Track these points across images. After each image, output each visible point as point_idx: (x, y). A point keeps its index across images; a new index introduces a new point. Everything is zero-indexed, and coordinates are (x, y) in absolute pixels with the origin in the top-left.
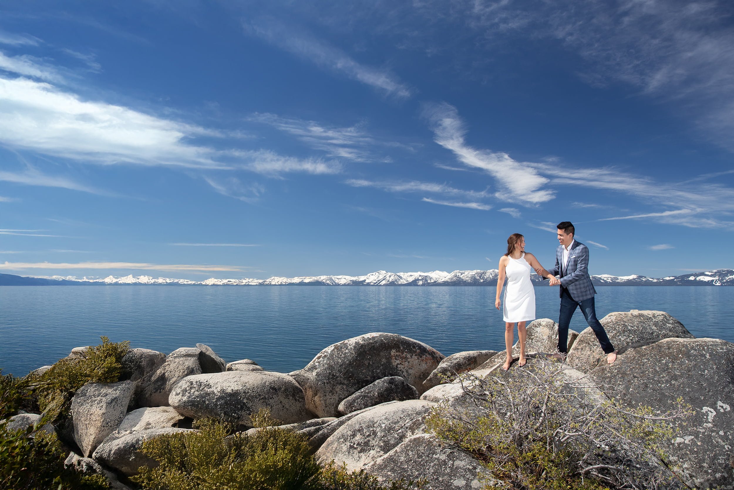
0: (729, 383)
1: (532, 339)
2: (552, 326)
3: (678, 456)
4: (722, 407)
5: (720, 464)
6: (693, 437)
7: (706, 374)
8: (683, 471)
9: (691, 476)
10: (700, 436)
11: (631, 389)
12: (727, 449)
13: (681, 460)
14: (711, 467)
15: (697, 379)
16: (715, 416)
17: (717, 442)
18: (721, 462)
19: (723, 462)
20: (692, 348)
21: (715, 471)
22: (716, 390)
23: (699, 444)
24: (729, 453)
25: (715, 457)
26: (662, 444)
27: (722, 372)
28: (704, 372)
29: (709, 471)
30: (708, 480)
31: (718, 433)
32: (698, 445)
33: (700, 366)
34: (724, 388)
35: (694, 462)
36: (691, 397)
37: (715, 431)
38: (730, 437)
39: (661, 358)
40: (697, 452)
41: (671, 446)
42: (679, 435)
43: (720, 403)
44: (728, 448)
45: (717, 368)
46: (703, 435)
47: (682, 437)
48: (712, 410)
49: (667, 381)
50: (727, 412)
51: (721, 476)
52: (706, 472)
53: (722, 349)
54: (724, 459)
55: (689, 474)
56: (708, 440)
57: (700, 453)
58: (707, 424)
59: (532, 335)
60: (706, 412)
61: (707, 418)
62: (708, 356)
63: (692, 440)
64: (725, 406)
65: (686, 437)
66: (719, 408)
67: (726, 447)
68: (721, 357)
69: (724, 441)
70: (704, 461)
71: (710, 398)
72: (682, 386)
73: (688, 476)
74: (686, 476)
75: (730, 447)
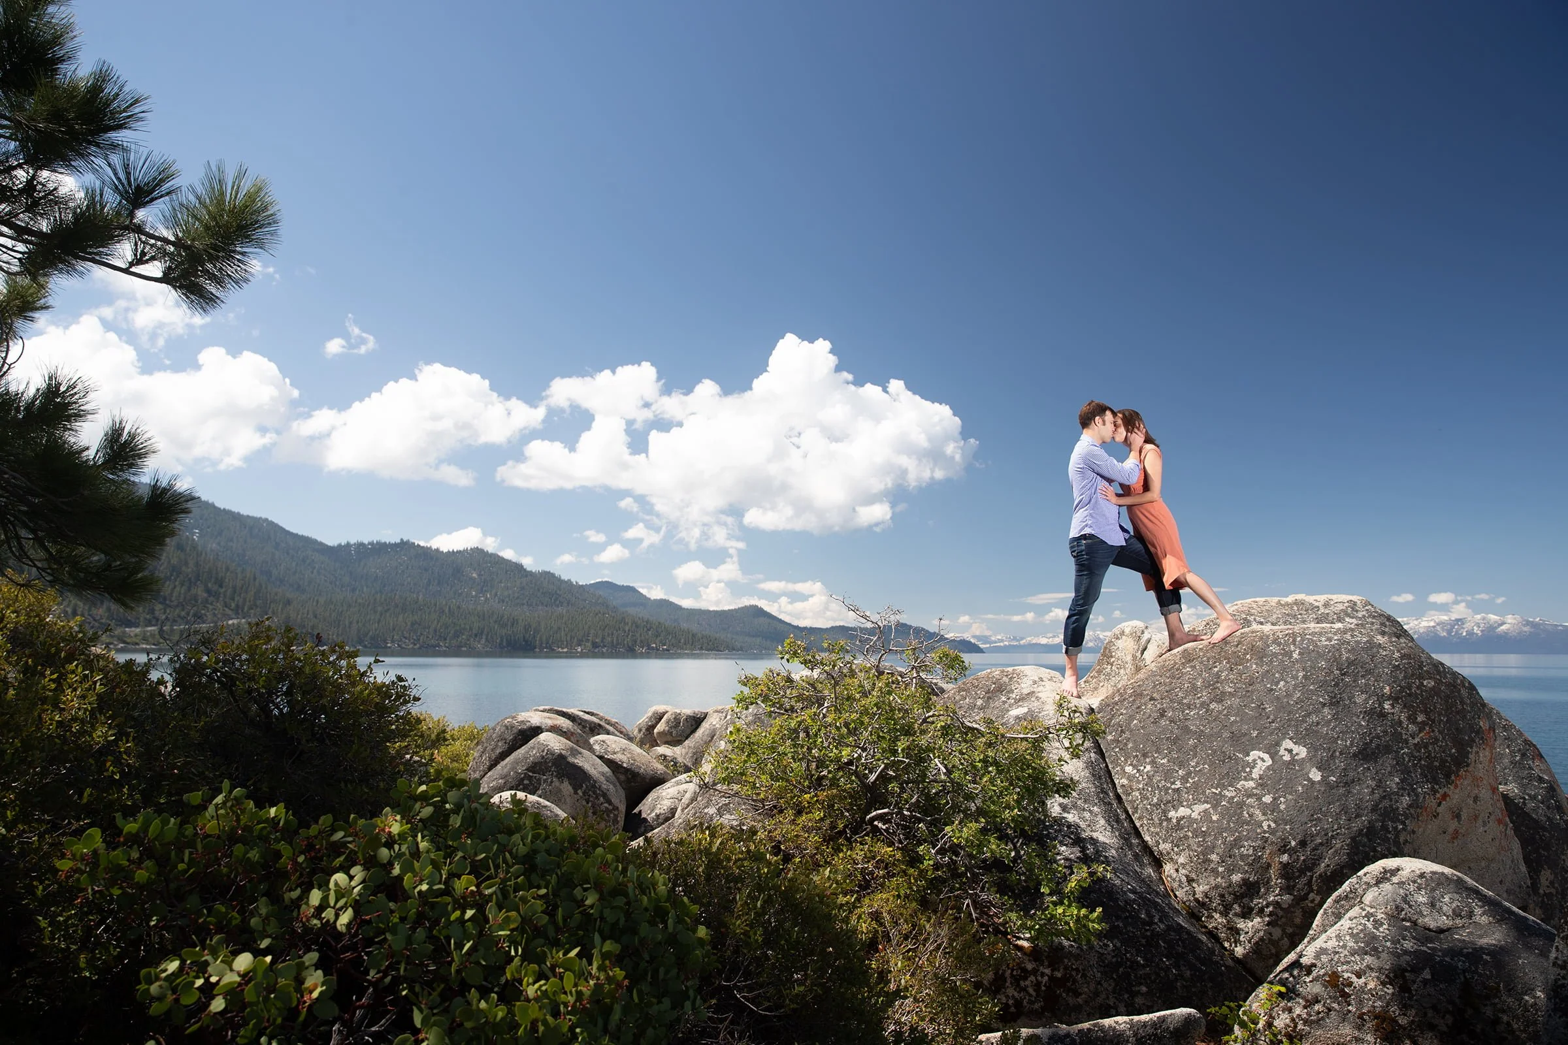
0: (1324, 705)
1: (1112, 665)
2: (1139, 634)
3: (1172, 842)
4: (1290, 751)
5: (1242, 857)
6: (1208, 806)
7: (1280, 689)
8: (1177, 871)
9: (1190, 881)
10: (1223, 803)
11: (1135, 722)
12: (1266, 828)
13: (1176, 849)
14: (1223, 862)
15: (1258, 699)
16: (1268, 768)
17: (1251, 816)
18: (1245, 852)
19: (1251, 852)
20: (1276, 641)
21: (1230, 871)
22: (1288, 720)
23: (1215, 818)
24: (1267, 835)
25: (1237, 843)
26: (1152, 819)
27: (1313, 683)
28: (1277, 684)
29: (1220, 869)
30: (1216, 887)
31: (1259, 799)
32: (1211, 821)
33: (1273, 675)
34: (1309, 715)
35: (1196, 851)
36: (1233, 733)
37: (1256, 795)
38: (1282, 807)
39: (1215, 662)
40: (1204, 834)
41: (1165, 824)
42: (1185, 803)
43: (1288, 744)
44: (1269, 826)
45: (1305, 677)
46: (1228, 802)
47: (1189, 806)
48: (1266, 756)
49: (1203, 704)
50: (1297, 760)
51: (1243, 879)
52: (1214, 871)
53: (1330, 639)
54: (1254, 847)
55: (1187, 876)
56: (1235, 811)
57: (1210, 835)
58: (1245, 783)
59: (1112, 657)
60: (1254, 761)
61: (1251, 771)
62: (1295, 656)
63: (1205, 811)
64: (1296, 749)
65: (1195, 807)
66: (1282, 752)
67: (1265, 825)
68: (1321, 656)
69: (1264, 814)
70: (1212, 849)
71: (1271, 734)
72: (1225, 712)
73: (1184, 879)
74: (1180, 881)
75: (1273, 825)
